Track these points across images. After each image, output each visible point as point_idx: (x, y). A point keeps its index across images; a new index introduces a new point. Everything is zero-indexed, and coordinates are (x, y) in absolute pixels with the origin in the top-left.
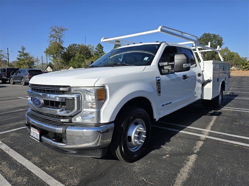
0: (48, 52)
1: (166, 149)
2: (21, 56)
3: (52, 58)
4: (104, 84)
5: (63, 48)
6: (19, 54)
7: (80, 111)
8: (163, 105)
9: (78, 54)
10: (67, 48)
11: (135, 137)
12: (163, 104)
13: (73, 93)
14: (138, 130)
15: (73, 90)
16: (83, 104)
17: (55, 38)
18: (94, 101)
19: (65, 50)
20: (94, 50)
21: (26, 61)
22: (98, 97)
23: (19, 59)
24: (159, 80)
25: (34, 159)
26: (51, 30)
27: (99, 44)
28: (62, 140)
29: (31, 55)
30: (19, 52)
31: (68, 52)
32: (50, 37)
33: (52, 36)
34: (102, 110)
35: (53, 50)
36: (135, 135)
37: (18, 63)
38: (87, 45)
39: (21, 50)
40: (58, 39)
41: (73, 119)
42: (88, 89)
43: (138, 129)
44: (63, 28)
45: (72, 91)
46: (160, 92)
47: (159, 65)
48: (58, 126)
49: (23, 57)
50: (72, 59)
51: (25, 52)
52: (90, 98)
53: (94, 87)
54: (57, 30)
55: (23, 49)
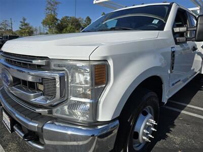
0: (45, 23)
1: (175, 140)
2: (22, 26)
3: (48, 28)
4: (105, 57)
5: (57, 20)
6: (21, 24)
7: (66, 98)
8: (173, 85)
9: (70, 25)
10: (60, 19)
11: (143, 133)
12: (173, 83)
13: (54, 70)
14: (147, 123)
15: (54, 65)
16: (71, 90)
17: (50, 11)
18: (88, 85)
19: (59, 21)
20: (83, 23)
21: (27, 31)
22: (96, 80)
23: (21, 28)
24: (174, 52)
25: (10, 146)
26: (47, 3)
27: (88, 17)
28: (39, 140)
29: (30, 25)
30: (21, 22)
31: (62, 23)
32: (46, 10)
33: (48, 8)
34: (102, 100)
35: (49, 21)
36: (144, 131)
37: (20, 32)
38: (77, 17)
39: (22, 21)
40: (53, 12)
41: (54, 110)
42: (79, 64)
43: (148, 121)
44: (57, 1)
45: (53, 67)
46: (172, 68)
47: (173, 30)
48: (31, 120)
49: (24, 27)
50: (64, 30)
51: (26, 22)
52: (82, 79)
53: (90, 60)
54: (52, 3)
55: (24, 20)
